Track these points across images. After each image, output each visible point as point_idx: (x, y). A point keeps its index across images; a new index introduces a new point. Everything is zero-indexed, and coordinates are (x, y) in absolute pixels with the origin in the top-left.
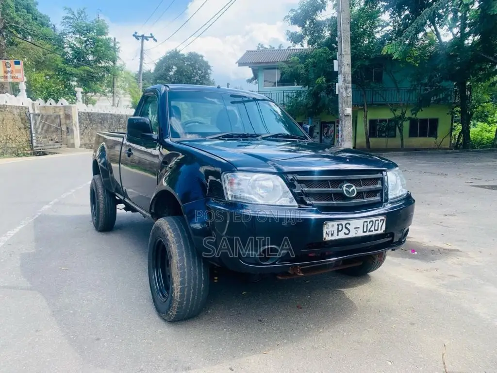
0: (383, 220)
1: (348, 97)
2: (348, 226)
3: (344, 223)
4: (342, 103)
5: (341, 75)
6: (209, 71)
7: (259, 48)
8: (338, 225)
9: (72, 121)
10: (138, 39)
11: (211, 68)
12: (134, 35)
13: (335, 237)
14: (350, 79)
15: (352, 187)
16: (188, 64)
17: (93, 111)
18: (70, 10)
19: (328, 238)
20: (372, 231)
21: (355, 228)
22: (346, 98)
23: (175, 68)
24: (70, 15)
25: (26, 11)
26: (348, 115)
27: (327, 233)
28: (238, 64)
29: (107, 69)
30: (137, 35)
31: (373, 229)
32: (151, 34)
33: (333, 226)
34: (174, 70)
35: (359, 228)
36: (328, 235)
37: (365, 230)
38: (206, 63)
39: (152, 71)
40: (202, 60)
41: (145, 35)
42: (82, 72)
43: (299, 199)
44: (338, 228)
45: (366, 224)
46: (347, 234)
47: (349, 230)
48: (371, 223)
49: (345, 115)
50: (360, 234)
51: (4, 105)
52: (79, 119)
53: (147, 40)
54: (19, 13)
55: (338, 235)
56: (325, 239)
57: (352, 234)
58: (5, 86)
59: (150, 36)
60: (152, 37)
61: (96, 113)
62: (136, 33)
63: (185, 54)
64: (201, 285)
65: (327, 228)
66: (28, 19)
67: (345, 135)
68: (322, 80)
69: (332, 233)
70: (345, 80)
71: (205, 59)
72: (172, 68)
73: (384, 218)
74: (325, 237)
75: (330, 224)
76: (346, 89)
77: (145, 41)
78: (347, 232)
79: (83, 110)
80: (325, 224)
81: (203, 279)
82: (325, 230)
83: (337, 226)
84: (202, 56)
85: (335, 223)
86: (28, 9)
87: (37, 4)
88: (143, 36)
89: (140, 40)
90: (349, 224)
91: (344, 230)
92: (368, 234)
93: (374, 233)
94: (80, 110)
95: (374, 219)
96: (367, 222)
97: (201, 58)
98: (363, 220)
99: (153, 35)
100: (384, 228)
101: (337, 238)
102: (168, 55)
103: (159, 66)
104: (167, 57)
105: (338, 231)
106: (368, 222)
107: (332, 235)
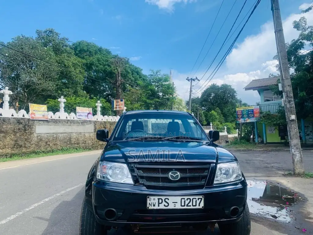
0: (201, 199)
1: (291, 107)
2: (166, 200)
3: (163, 198)
4: (287, 112)
5: (284, 93)
6: (235, 94)
7: (270, 77)
8: (159, 199)
9: (148, 129)
10: (189, 81)
11: (237, 92)
12: (187, 79)
13: (156, 207)
14: (292, 95)
15: (177, 173)
16: (221, 91)
17: (160, 122)
18: (152, 71)
19: (150, 208)
20: (190, 206)
21: (173, 202)
22: (290, 108)
23: (213, 95)
24: (152, 74)
25: (136, 74)
26: (293, 120)
27: (149, 204)
28: (245, 89)
29: (168, 99)
30: (189, 79)
31: (191, 204)
32: (196, 77)
33: (154, 199)
34: (212, 96)
35: (177, 202)
36: (151, 205)
37: (183, 204)
38: (233, 90)
39: (199, 97)
40: (231, 88)
41: (193, 78)
42: (154, 102)
43: (135, 180)
44: (159, 201)
45: (183, 200)
46: (167, 206)
47: (168, 203)
48: (189, 200)
49: (290, 120)
50: (178, 206)
51: (114, 122)
52: (152, 127)
53: (194, 81)
54: (134, 75)
55: (159, 206)
56: (148, 208)
57: (171, 207)
58: (120, 112)
59: (195, 78)
60: (197, 78)
61: (161, 123)
62: (188, 78)
63: (220, 86)
64: (94, 230)
65: (150, 200)
66: (137, 78)
67: (292, 134)
68: (303, 94)
69: (154, 204)
70: (287, 96)
71: (233, 87)
72: (211, 95)
73: (201, 197)
74: (148, 206)
75: (152, 198)
76: (289, 102)
77: (193, 81)
78: (166, 204)
79: (154, 122)
80: (148, 198)
81: (95, 225)
82: (148, 202)
83: (157, 200)
84: (230, 86)
85: (156, 198)
86: (138, 73)
87: (142, 70)
88: (191, 79)
89: (190, 81)
90: (168, 199)
91: (164, 203)
92: (186, 207)
93: (192, 207)
94: (152, 122)
95: (191, 198)
96: (184, 199)
97: (229, 87)
98: (180, 198)
99: (197, 77)
100: (202, 204)
101: (158, 208)
102: (209, 87)
103: (204, 94)
104: (208, 88)
105: (159, 203)
106: (186, 199)
107: (154, 205)
